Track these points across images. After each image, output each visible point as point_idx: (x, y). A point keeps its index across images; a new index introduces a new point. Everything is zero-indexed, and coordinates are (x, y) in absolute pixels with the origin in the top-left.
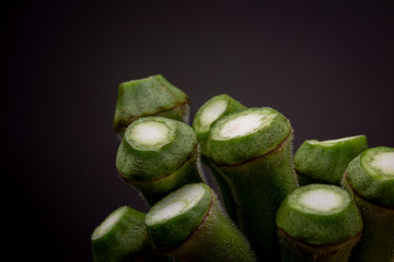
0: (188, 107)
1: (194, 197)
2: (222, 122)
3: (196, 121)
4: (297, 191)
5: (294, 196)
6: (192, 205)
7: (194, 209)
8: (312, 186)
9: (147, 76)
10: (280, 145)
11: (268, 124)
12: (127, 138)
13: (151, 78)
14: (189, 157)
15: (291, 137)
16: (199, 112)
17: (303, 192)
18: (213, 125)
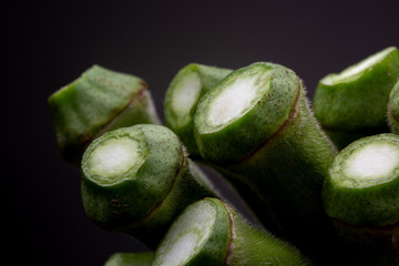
0: (147, 94)
1: (205, 223)
2: (204, 104)
3: (167, 112)
4: (338, 159)
5: (337, 168)
6: (206, 235)
7: (211, 240)
8: (355, 145)
9: (78, 75)
10: (293, 111)
11: (267, 87)
12: (88, 175)
13: (84, 75)
14: (178, 169)
15: (303, 92)
16: (167, 99)
17: (346, 157)
18: (194, 112)
